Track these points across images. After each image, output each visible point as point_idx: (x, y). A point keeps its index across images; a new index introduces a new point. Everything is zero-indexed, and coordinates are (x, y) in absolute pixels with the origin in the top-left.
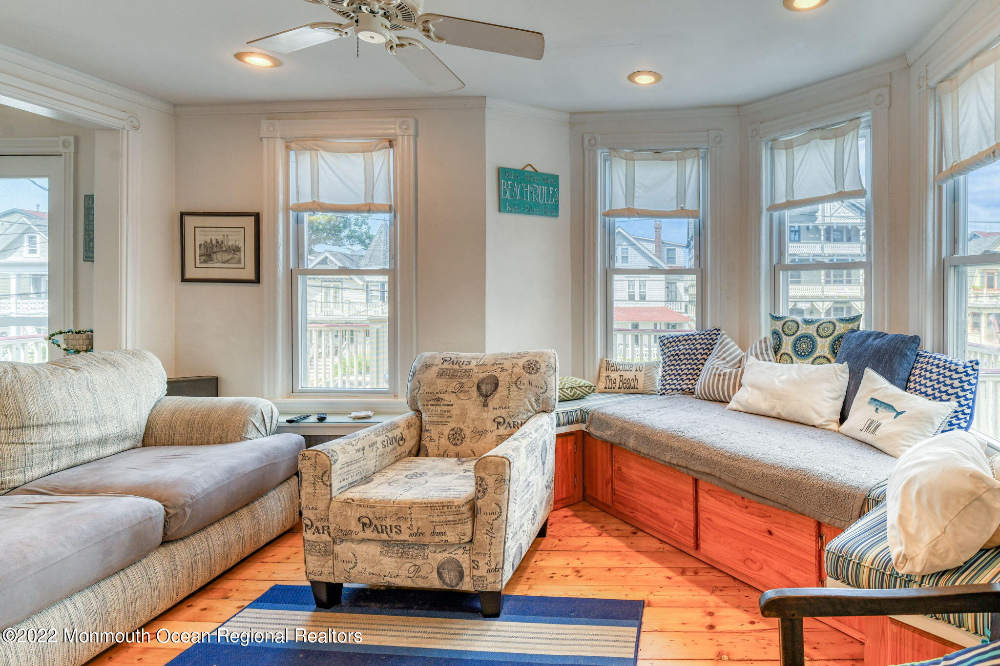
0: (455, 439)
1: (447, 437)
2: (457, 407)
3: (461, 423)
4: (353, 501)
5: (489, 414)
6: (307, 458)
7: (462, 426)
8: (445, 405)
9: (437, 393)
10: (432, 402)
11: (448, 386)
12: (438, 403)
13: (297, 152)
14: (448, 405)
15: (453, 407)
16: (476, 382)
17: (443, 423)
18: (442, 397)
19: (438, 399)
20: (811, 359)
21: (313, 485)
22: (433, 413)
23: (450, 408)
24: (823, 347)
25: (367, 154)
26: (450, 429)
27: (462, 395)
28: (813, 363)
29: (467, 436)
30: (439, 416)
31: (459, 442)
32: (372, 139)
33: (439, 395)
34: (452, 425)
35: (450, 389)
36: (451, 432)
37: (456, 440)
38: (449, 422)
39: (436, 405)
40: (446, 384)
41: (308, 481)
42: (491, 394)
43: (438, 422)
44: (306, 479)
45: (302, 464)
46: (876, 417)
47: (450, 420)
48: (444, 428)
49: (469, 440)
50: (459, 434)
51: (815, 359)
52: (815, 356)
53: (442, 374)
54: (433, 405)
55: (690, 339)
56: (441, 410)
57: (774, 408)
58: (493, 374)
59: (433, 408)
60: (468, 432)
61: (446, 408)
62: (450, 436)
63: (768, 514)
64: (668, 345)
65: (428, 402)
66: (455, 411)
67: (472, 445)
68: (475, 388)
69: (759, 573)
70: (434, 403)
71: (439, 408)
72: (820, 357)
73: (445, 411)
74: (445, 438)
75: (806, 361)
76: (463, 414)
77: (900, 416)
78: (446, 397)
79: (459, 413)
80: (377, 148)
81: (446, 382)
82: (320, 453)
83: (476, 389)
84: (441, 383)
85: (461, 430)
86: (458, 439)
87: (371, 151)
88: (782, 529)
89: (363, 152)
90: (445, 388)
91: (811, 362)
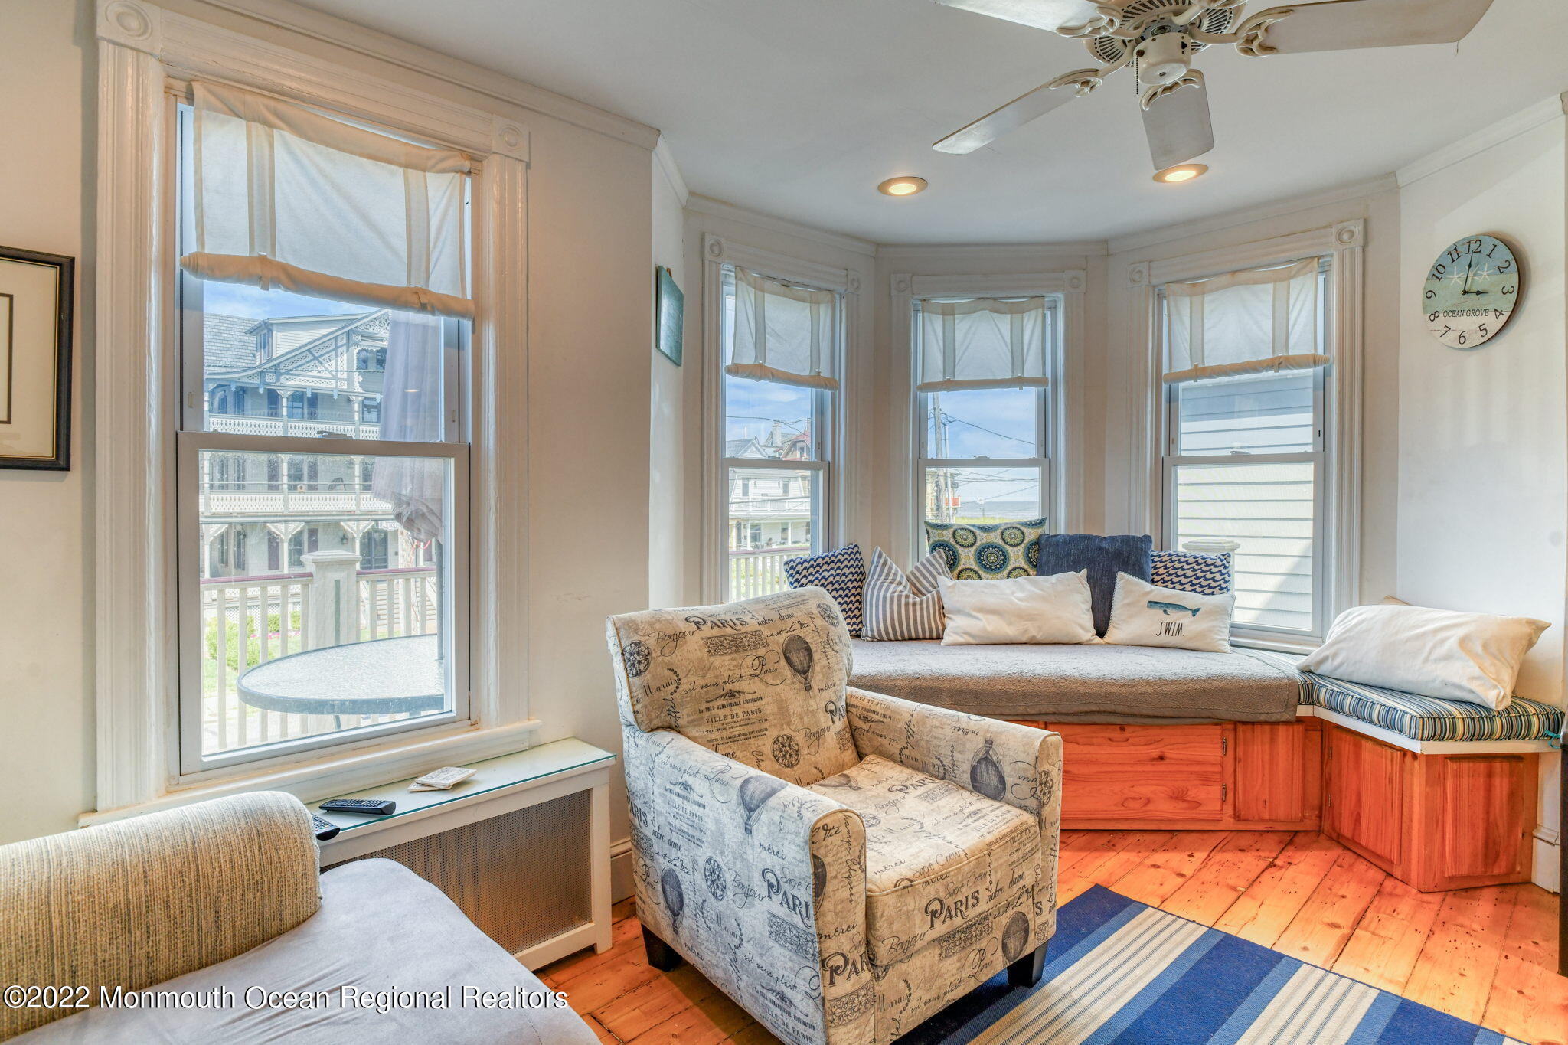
0: (785, 756)
1: (772, 757)
2: (770, 700)
3: (785, 727)
4: (912, 881)
5: (818, 700)
6: (833, 831)
7: (788, 732)
8: (748, 702)
9: (725, 683)
10: (720, 702)
11: (741, 667)
12: (733, 700)
13: (205, 113)
14: (754, 700)
15: (763, 702)
16: (781, 651)
17: (756, 734)
18: (737, 689)
19: (732, 694)
20: (1005, 573)
21: (847, 881)
22: (729, 720)
23: (759, 703)
24: (1017, 557)
25: (413, 174)
26: (771, 741)
27: (769, 678)
28: (1008, 577)
29: (801, 745)
30: (743, 723)
31: (793, 760)
32: (426, 142)
33: (730, 686)
34: (773, 733)
35: (746, 672)
36: (776, 746)
37: (788, 757)
38: (766, 730)
39: (731, 705)
40: (734, 663)
41: (839, 877)
42: (809, 667)
43: (744, 734)
44: (833, 874)
45: (826, 846)
46: (1167, 619)
47: (765, 725)
48: (760, 743)
49: (806, 752)
50: (789, 746)
51: (1011, 572)
52: (1009, 568)
53: (715, 646)
54: (724, 707)
55: (833, 561)
56: (744, 713)
57: (1026, 631)
58: (793, 633)
59: (727, 711)
60: (799, 738)
61: (752, 706)
62: (776, 753)
63: (1159, 738)
64: (805, 572)
65: (711, 704)
66: (769, 707)
67: (813, 758)
68: (783, 663)
69: (1147, 808)
70: (725, 703)
71: (739, 710)
72: (1015, 568)
73: (752, 712)
74: (770, 760)
75: (1000, 575)
76: (783, 709)
77: (1198, 613)
78: (743, 686)
79: (776, 710)
80: (440, 166)
81: (733, 659)
82: (848, 814)
83: (786, 663)
84: (723, 664)
85: (789, 738)
86: (791, 755)
87: (424, 170)
88: (1178, 749)
89: (407, 166)
90: (737, 671)
91: (1006, 575)
